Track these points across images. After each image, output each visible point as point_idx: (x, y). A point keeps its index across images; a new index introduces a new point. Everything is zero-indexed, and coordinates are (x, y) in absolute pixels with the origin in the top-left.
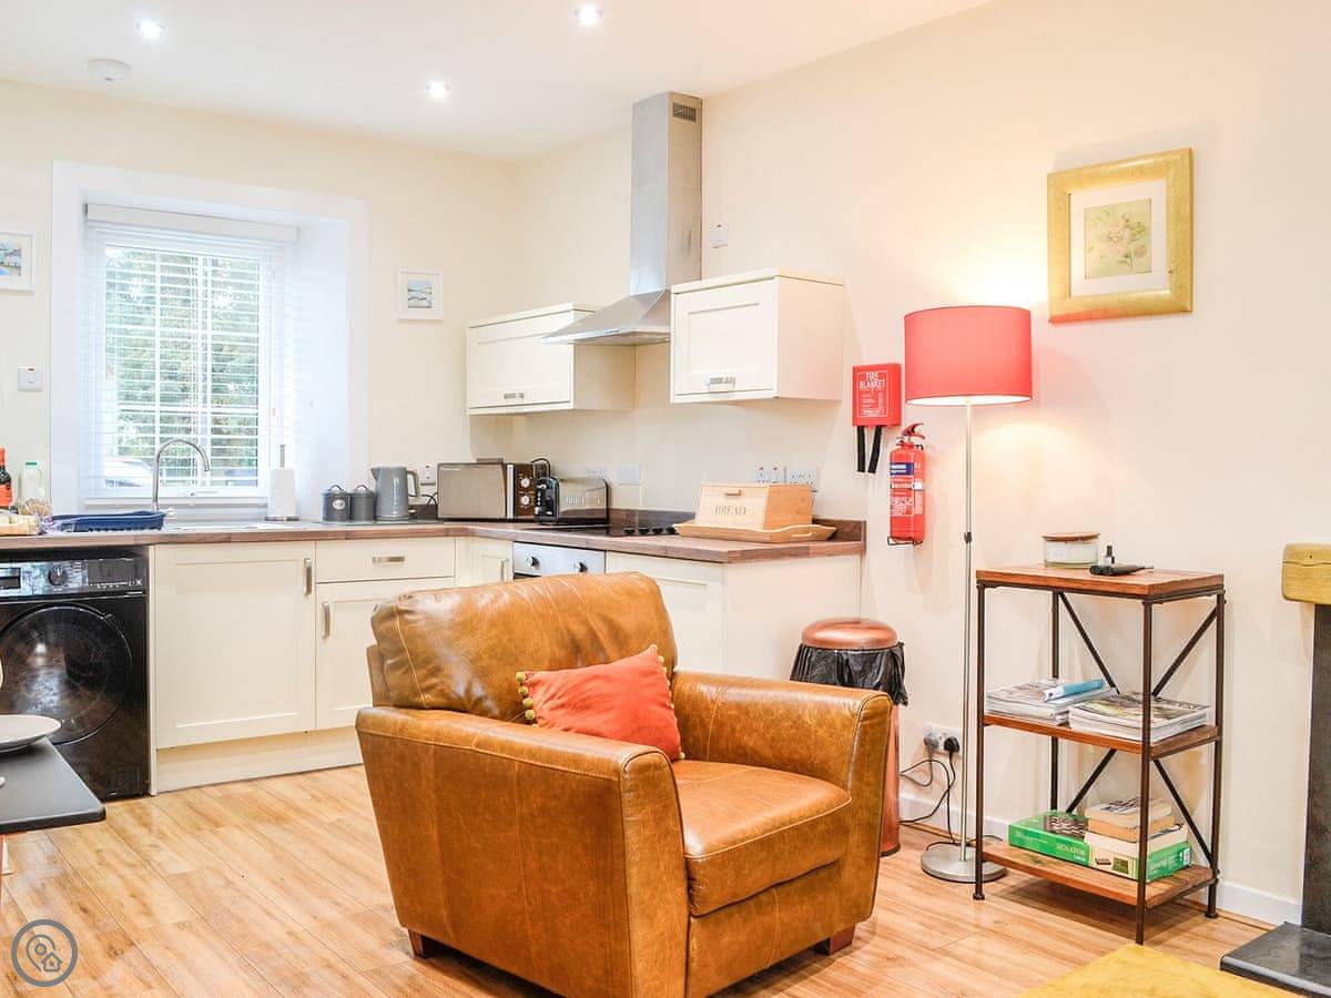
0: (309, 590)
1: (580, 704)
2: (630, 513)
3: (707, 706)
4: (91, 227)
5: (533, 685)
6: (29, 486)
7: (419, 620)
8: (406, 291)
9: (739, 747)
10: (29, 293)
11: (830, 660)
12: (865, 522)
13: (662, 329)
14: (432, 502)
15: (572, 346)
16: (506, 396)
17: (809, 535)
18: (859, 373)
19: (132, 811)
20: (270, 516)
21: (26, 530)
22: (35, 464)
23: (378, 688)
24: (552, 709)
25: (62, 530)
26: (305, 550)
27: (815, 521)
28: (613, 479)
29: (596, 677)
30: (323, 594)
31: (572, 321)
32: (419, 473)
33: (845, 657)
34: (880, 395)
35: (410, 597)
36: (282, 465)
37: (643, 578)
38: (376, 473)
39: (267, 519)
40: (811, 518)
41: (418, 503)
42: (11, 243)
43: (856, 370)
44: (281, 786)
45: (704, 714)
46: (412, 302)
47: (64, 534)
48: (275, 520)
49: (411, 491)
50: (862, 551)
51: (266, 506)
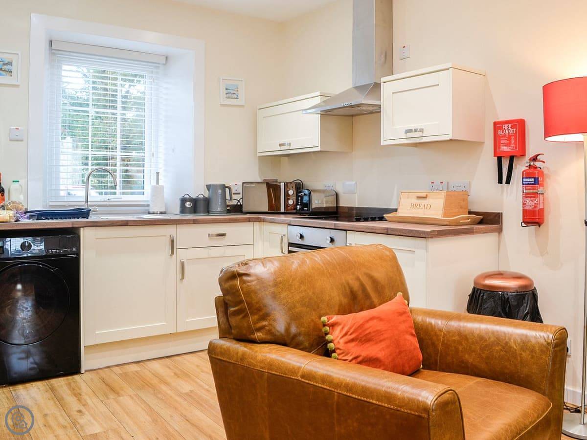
0: (173, 253)
1: (364, 338)
2: (351, 209)
3: (436, 333)
4: (54, 53)
5: (333, 325)
6: (15, 194)
7: (253, 281)
8: (225, 89)
9: (462, 362)
10: (17, 86)
11: (496, 298)
12: (502, 213)
13: (376, 102)
14: (239, 204)
15: (320, 115)
16: (281, 145)
17: (469, 220)
18: (497, 126)
19: (69, 384)
20: (151, 211)
21: (7, 218)
22: (18, 181)
23: (223, 326)
24: (346, 343)
25: (30, 219)
26: (170, 230)
27: (470, 213)
28: (340, 189)
29: (372, 318)
30: (181, 255)
31: (319, 102)
32: (232, 188)
33: (506, 297)
34: (513, 138)
35: (246, 264)
36: (158, 183)
37: (386, 248)
38: (209, 187)
39: (149, 213)
40: (468, 211)
41: (232, 204)
42: (6, 58)
43: (495, 124)
44: (156, 366)
45: (434, 338)
46: (228, 95)
47: (31, 221)
48: (153, 213)
49: (228, 197)
50: (500, 231)
51: (148, 206)
